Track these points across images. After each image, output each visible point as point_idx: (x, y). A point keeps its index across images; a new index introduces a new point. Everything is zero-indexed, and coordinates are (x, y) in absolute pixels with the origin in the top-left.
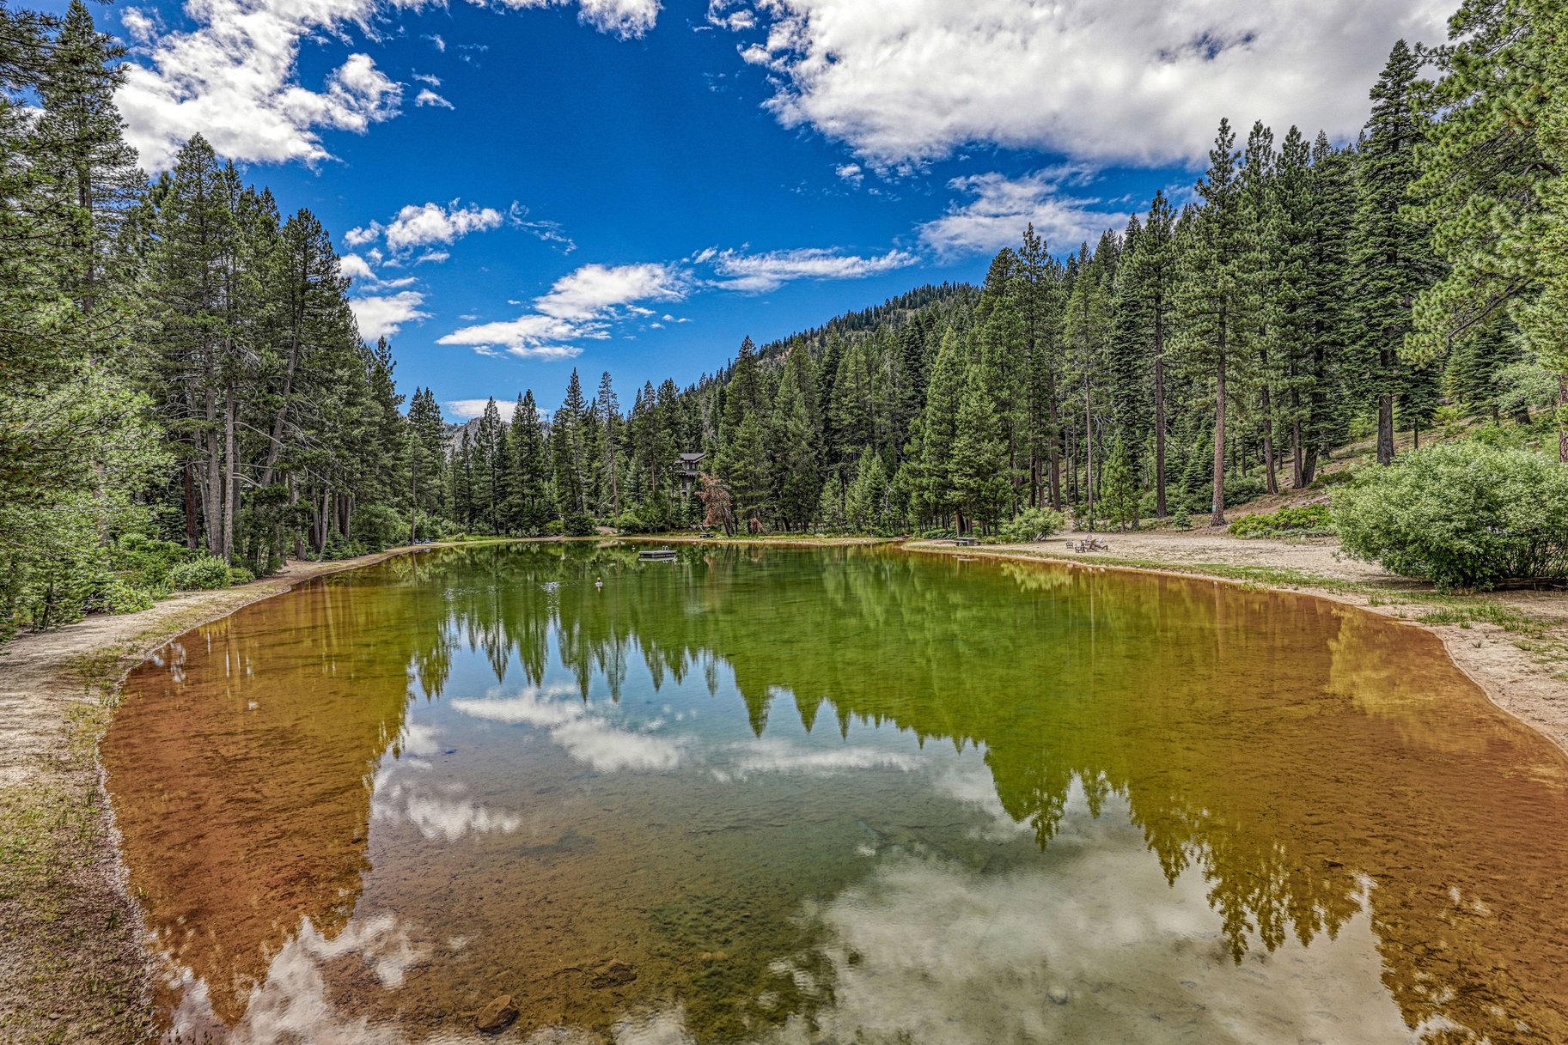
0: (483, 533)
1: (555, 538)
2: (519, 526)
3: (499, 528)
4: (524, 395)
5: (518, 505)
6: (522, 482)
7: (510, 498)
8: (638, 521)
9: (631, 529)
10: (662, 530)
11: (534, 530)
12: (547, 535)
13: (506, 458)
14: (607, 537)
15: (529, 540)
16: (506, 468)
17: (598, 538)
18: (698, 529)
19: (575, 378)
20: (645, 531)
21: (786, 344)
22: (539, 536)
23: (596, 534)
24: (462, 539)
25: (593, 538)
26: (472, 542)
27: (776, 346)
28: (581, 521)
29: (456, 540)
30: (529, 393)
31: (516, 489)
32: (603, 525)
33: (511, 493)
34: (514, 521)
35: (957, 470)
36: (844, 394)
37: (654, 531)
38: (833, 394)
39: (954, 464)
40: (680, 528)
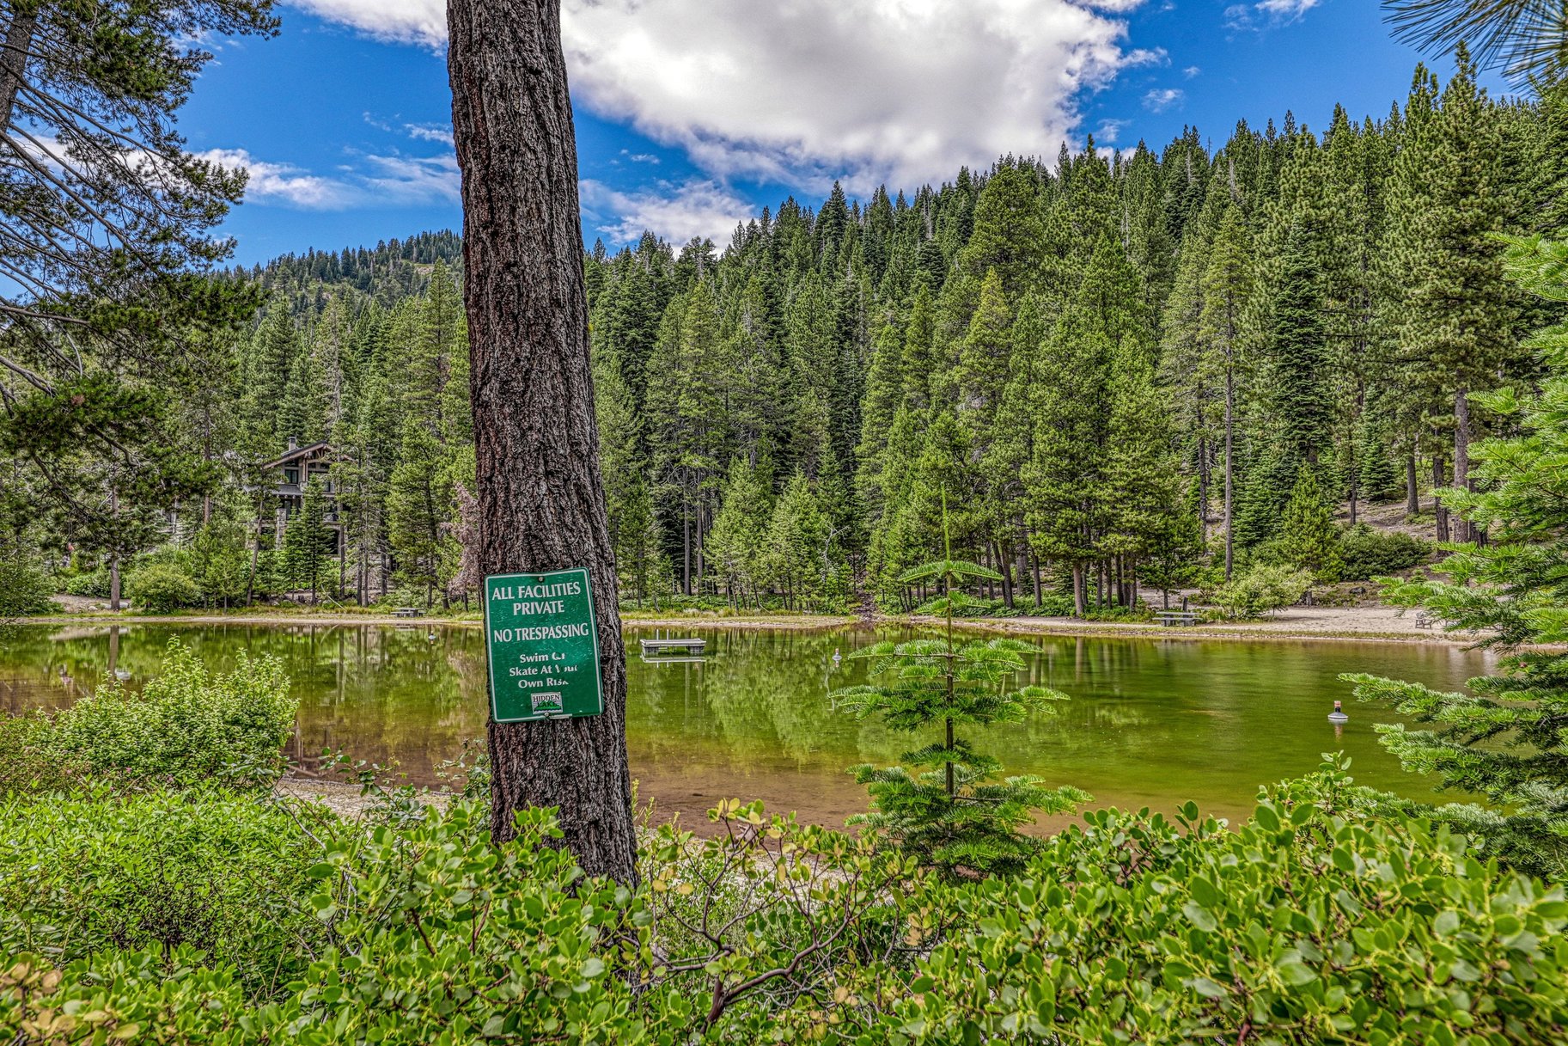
8: (191, 584)
9: (168, 600)
10: (231, 603)
17: (57, 620)
18: (302, 600)
20: (199, 605)
23: (58, 611)
25: (50, 620)
32: (62, 591)
35: (1121, 501)
36: (676, 364)
37: (220, 605)
38: (651, 364)
39: (1116, 489)
40: (264, 598)
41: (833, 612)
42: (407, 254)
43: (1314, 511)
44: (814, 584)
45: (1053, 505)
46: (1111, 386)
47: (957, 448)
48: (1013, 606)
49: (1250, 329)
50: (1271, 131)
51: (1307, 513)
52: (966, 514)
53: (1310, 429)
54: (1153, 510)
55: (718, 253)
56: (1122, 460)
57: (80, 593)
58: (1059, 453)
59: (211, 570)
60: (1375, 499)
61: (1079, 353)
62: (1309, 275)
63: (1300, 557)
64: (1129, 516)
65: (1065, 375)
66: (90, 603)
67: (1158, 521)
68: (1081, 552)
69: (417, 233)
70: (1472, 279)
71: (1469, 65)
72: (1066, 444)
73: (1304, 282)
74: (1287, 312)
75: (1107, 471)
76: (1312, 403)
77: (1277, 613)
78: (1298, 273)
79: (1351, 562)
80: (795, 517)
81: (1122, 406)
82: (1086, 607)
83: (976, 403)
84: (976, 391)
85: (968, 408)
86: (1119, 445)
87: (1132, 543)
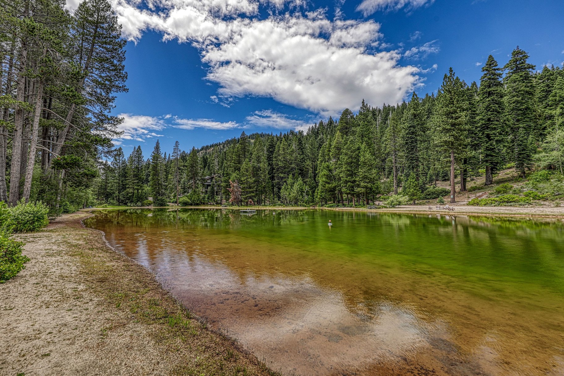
0: (113, 204)
1: (147, 207)
2: (132, 202)
3: (121, 202)
4: (137, 147)
5: (132, 193)
6: (134, 183)
7: (128, 190)
8: (189, 201)
9: (185, 204)
10: (197, 204)
11: (139, 204)
12: (144, 206)
13: (126, 173)
14: (172, 207)
15: (136, 208)
16: (126, 177)
17: (168, 207)
18: (211, 204)
19: (158, 144)
20: (191, 205)
21: (211, 146)
22: (141, 206)
23: (168, 205)
24: (106, 207)
25: (167, 207)
26: (110, 208)
27: (207, 147)
28: (162, 200)
29: (103, 207)
30: (139, 147)
31: (131, 186)
32: (169, 202)
33: (128, 188)
34: (129, 199)
35: (361, 180)
36: (279, 155)
37: (195, 205)
38: (274, 155)
39: (360, 178)
40: (204, 204)
41: (305, 206)
42: (249, 138)
43: (413, 183)
44: (302, 200)
45: (346, 182)
46: (360, 155)
47: (330, 171)
48: (344, 205)
49: (400, 141)
50: (433, 95)
51: (412, 183)
52: (331, 185)
53: (413, 163)
54: (368, 183)
55: (305, 134)
56: (361, 171)
57: (173, 203)
58: (348, 171)
59: (193, 198)
60: (443, 180)
61: (352, 148)
62: (414, 127)
63: (410, 193)
64: (362, 184)
65: (349, 153)
66: (174, 204)
67: (369, 185)
68: (352, 192)
69: (251, 133)
70: (453, 125)
71: (453, 73)
72: (349, 168)
73: (412, 128)
74: (408, 136)
75: (358, 174)
76: (414, 157)
77: (399, 206)
78: (411, 127)
79: (429, 195)
80: (299, 186)
81: (362, 159)
82: (355, 205)
83: (334, 160)
84: (334, 157)
85: (333, 161)
86: (361, 168)
87: (363, 190)
